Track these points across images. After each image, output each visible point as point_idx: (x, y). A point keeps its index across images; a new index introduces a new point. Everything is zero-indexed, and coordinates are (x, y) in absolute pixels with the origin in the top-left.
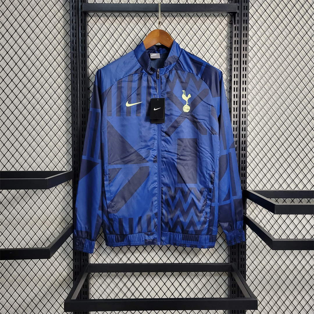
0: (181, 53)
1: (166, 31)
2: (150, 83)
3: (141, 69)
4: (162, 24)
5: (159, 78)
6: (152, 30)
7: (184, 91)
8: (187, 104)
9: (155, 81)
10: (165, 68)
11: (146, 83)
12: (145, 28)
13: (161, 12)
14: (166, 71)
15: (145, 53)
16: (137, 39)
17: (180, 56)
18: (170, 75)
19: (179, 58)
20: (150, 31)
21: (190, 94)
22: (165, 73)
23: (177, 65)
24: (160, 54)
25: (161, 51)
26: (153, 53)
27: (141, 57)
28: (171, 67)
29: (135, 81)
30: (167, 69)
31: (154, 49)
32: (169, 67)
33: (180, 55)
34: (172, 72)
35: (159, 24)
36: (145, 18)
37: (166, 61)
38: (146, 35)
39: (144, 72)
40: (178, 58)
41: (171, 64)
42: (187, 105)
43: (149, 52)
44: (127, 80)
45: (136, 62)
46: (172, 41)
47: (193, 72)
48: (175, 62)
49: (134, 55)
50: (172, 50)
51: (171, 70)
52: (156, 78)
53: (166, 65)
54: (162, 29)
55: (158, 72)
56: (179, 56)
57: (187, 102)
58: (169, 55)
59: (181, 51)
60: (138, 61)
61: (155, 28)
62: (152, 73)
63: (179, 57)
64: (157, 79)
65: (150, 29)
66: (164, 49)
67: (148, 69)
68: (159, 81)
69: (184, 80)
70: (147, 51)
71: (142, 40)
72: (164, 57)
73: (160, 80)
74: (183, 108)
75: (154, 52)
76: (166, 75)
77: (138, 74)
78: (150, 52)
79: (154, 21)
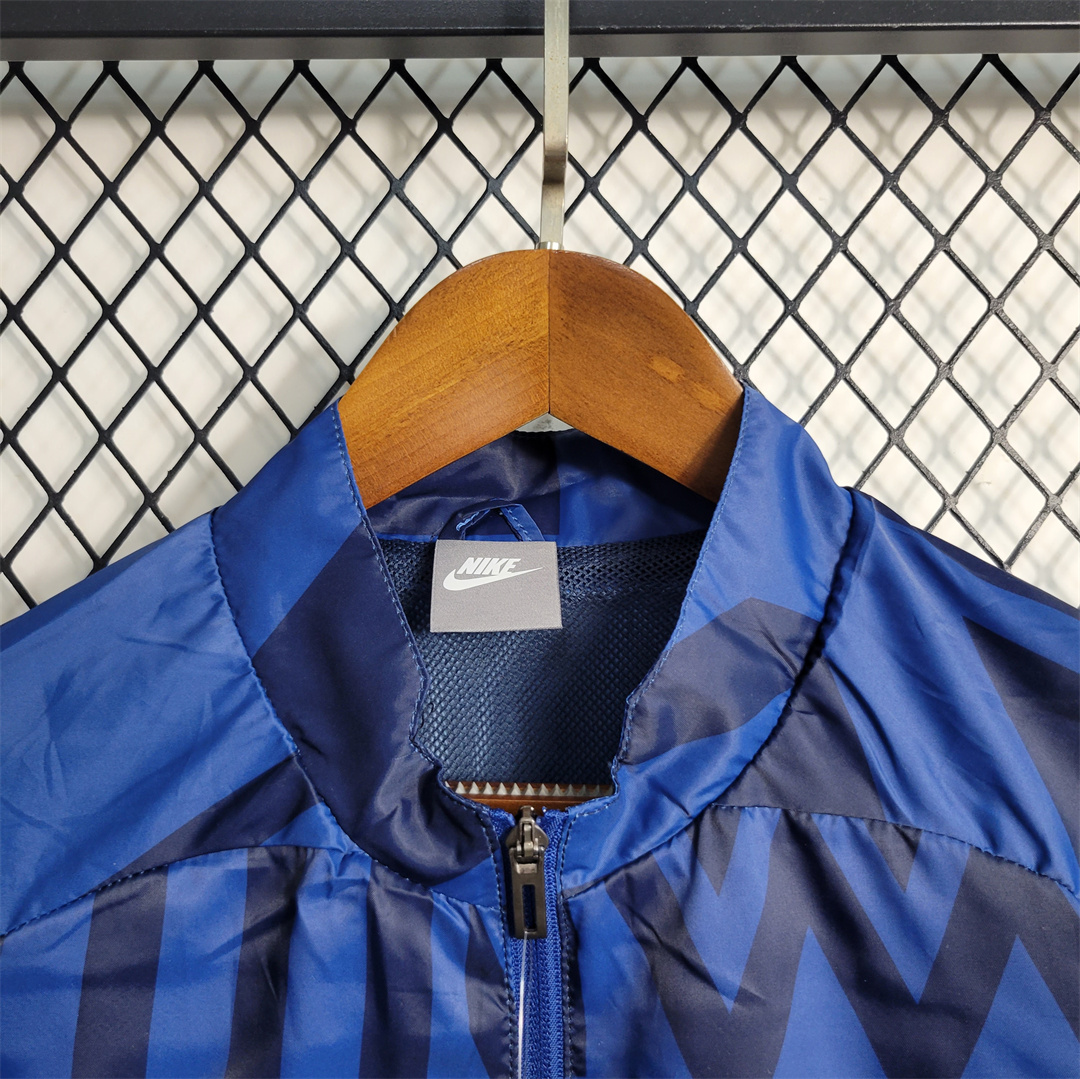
0: (849, 553)
1: (640, 266)
3: (281, 789)
4: (591, 185)
5: (548, 917)
6: (467, 251)
9: (481, 965)
10: (632, 784)
12: (400, 238)
13: (572, 32)
14: (648, 814)
15: (354, 548)
16: (303, 357)
17: (832, 605)
18: (705, 877)
20: (445, 269)
22: (624, 848)
24: (564, 558)
25: (578, 507)
26: (470, 533)
27: (291, 615)
28: (719, 769)
30: (661, 790)
31: (495, 487)
32: (687, 768)
33: (838, 583)
34: (725, 843)
35: (552, 179)
36: (396, 116)
37: (648, 697)
38: (395, 309)
39: (335, 836)
40: (809, 634)
41: (714, 728)
45: (229, 675)
46: (718, 405)
48: (774, 693)
49: (217, 587)
50: (732, 528)
51: (713, 806)
52: (496, 928)
53: (637, 739)
54: (586, 239)
56: (822, 594)
58: (688, 605)
59: (841, 526)
60: (261, 661)
61: (513, 239)
63: (819, 615)
64: (512, 931)
65: (444, 249)
66: (615, 490)
67: (384, 802)
68: (537, 956)
69: (912, 976)
71: (347, 374)
72: (611, 592)
73: (551, 942)
75: (493, 526)
76: (634, 871)
77: (239, 861)
78: (437, 523)
79: (499, 154)
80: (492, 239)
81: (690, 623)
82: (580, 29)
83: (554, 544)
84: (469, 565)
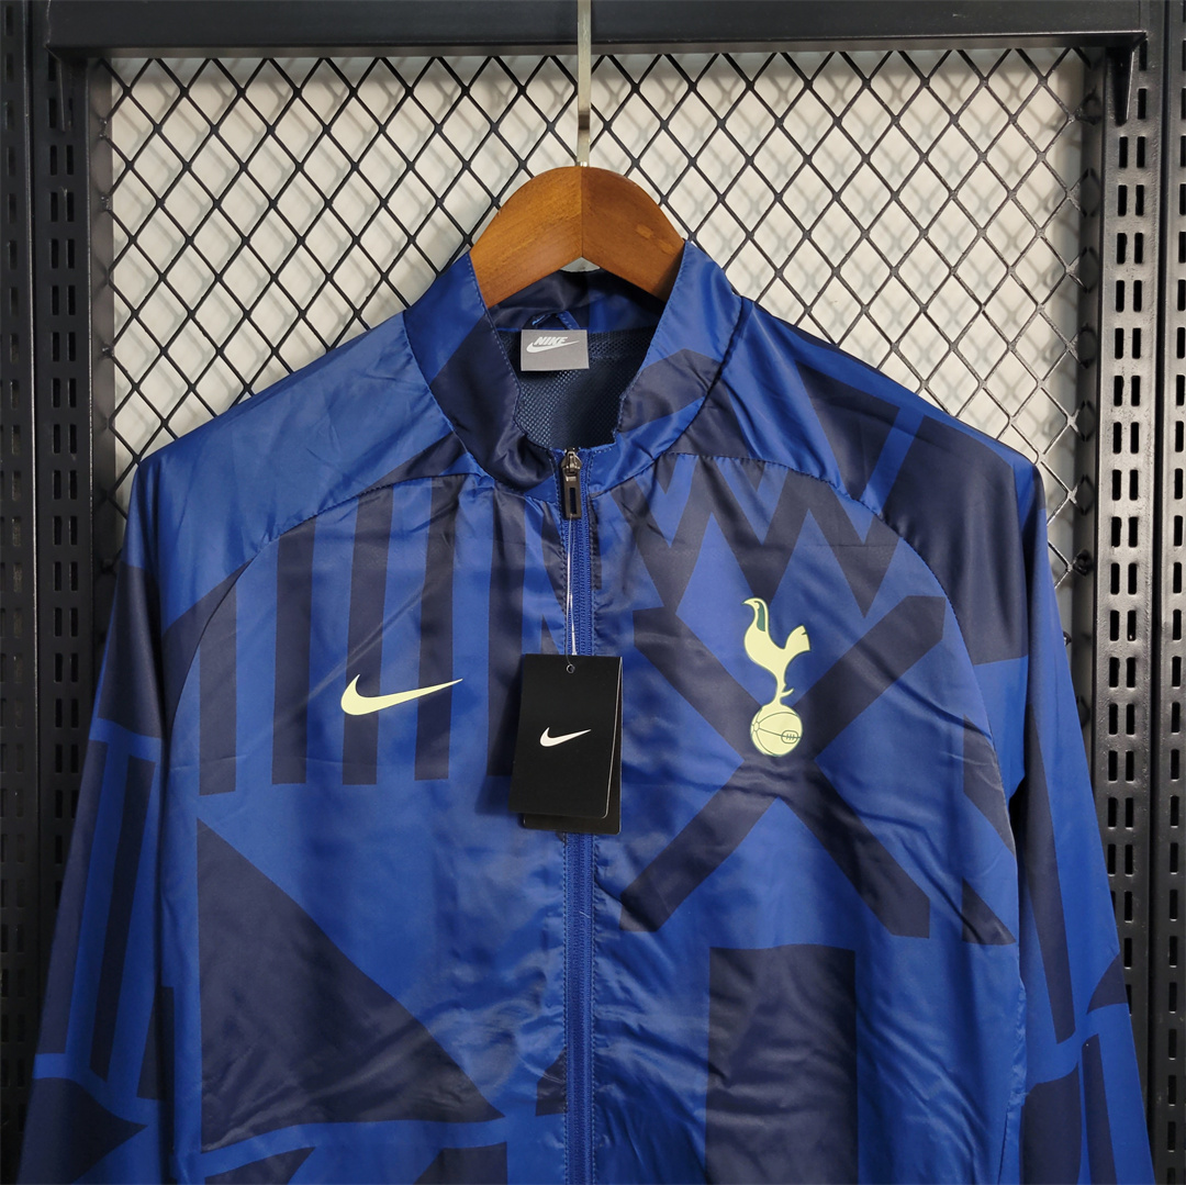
0: (738, 329)
1: (635, 177)
2: (512, 547)
3: (448, 448)
4: (607, 126)
5: (581, 507)
6: (537, 166)
7: (756, 607)
8: (780, 693)
9: (549, 534)
10: (624, 443)
11: (489, 546)
12: (495, 158)
13: (593, 43)
14: (632, 459)
15: (480, 331)
16: (440, 231)
17: (728, 354)
18: (659, 486)
19: (726, 371)
20: (523, 178)
21: (801, 629)
22: (620, 476)
23: (711, 417)
24: (590, 338)
25: (599, 313)
26: (540, 326)
27: (449, 362)
28: (668, 433)
29: (405, 535)
30: (639, 446)
31: (552, 302)
32: (651, 434)
33: (732, 344)
34: (669, 471)
35: (584, 125)
36: (492, 84)
37: (631, 395)
38: (495, 201)
39: (474, 467)
40: (715, 369)
41: (664, 412)
42: (784, 701)
43: (513, 318)
44: (350, 526)
45: (417, 394)
46: (671, 250)
47: (823, 470)
48: (696, 398)
49: (409, 350)
50: (674, 312)
51: (663, 454)
52: (556, 514)
53: (625, 420)
54: (606, 158)
55: (574, 473)
56: (723, 350)
57: (781, 684)
58: (651, 350)
59: (735, 317)
60: (433, 386)
61: (562, 159)
62: (524, 475)
63: (720, 359)
64: (564, 516)
65: (522, 165)
66: (620, 302)
67: (501, 450)
68: (577, 528)
69: (760, 532)
70: (505, 313)
71: (467, 239)
72: (616, 356)
73: (584, 522)
74: (754, 727)
75: (553, 323)
76: (626, 486)
77: (429, 484)
78: (521, 322)
79: (554, 105)
80: (550, 158)
81: (652, 358)
82: (596, 40)
83: (585, 331)
84: (540, 340)
